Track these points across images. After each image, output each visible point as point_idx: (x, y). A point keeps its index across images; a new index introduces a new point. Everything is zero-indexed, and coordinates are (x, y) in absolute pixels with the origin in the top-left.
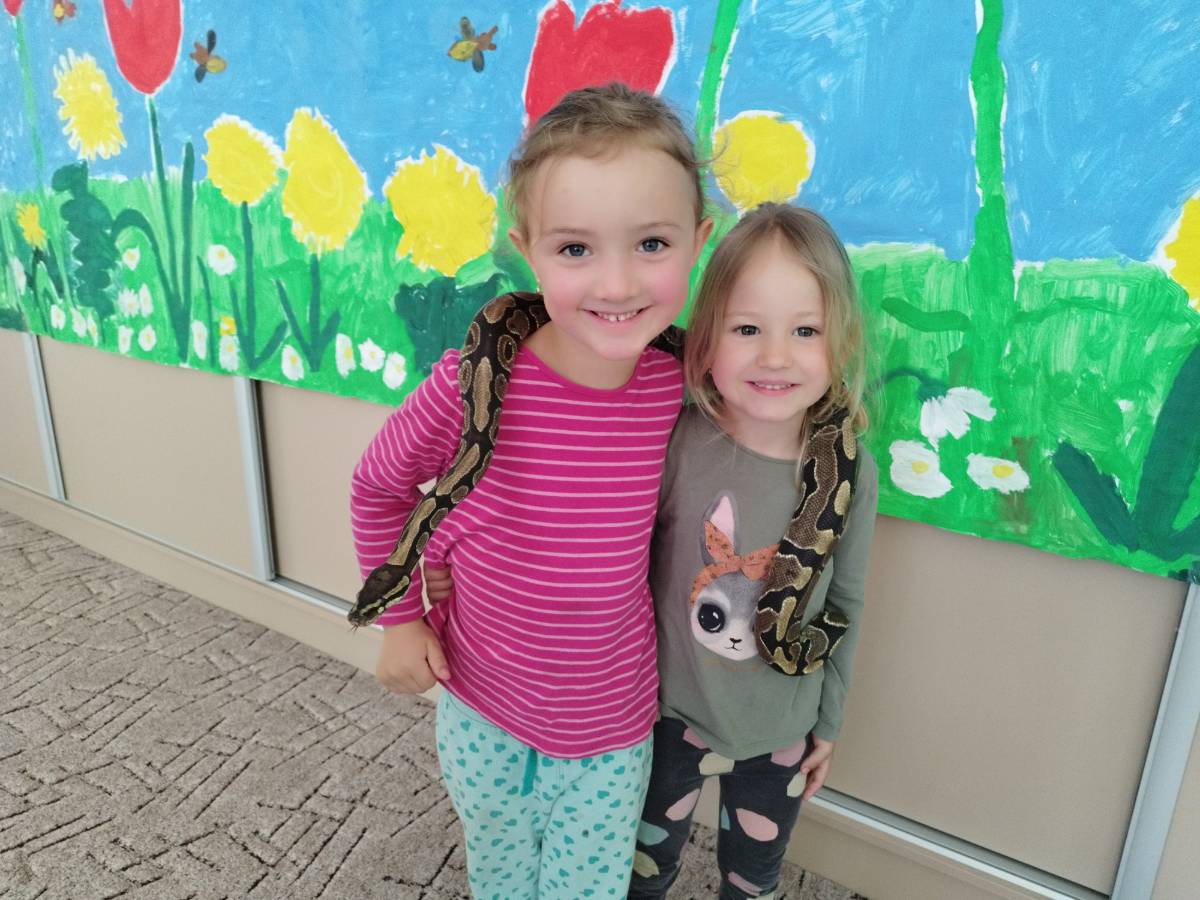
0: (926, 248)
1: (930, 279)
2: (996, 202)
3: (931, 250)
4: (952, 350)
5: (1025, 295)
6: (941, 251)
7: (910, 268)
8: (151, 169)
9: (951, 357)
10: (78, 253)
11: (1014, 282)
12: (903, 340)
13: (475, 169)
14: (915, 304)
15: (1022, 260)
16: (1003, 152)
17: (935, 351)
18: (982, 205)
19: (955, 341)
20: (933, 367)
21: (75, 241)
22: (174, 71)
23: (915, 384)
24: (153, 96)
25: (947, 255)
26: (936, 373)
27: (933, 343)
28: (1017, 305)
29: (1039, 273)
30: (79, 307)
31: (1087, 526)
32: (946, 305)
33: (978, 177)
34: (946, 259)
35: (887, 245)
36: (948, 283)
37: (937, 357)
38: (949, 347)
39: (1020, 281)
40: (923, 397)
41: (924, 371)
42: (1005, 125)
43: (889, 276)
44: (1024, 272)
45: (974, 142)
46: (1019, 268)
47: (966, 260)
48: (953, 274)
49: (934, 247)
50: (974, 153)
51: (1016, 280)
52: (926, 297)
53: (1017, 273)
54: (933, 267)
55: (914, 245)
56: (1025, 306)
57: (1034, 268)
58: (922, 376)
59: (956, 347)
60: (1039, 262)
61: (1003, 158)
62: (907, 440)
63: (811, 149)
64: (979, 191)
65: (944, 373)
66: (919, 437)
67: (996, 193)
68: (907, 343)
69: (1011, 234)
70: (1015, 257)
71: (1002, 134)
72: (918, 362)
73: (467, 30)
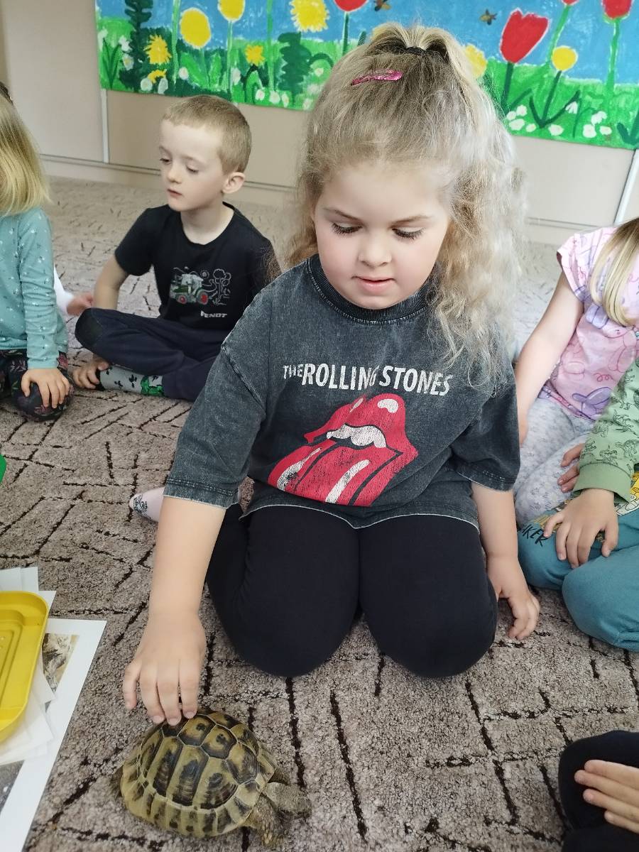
1: (598, 87)
4: (600, 103)
5: (616, 91)
6: (601, 81)
7: (594, 85)
8: (341, 39)
10: (284, 69)
13: (482, 52)
14: (594, 93)
18: (610, 72)
19: (601, 101)
21: (284, 63)
22: (364, 5)
23: (591, 111)
24: (349, 12)
26: (596, 109)
28: (614, 93)
30: (278, 91)
31: (621, 140)
32: (600, 93)
33: (610, 66)
34: (602, 83)
35: (590, 79)
36: (601, 88)
37: (597, 105)
39: (615, 88)
40: (593, 114)
42: (617, 55)
43: (589, 87)
45: (610, 58)
47: (605, 83)
50: (610, 61)
52: (596, 91)
55: (595, 80)
57: (618, 85)
58: (593, 109)
61: (615, 62)
62: (588, 124)
63: (577, 57)
64: (610, 69)
66: (591, 123)
67: (613, 70)
68: (591, 102)
69: (615, 78)
70: (615, 83)
71: (616, 57)
72: (593, 106)
73: (487, 13)
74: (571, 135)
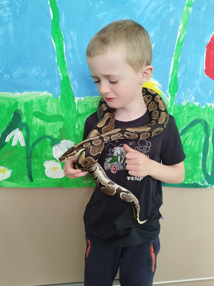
0: (45, 93)
1: (49, 104)
2: (66, 78)
3: (47, 94)
4: (60, 128)
5: (80, 108)
6: (51, 94)
7: (41, 100)
9: (59, 130)
11: (75, 104)
12: (42, 125)
14: (45, 113)
15: (77, 97)
16: (66, 61)
17: (54, 129)
18: (62, 79)
19: (59, 125)
20: (54, 134)
23: (49, 140)
25: (53, 96)
26: (55, 136)
27: (53, 126)
28: (78, 112)
29: (83, 101)
32: (55, 113)
33: (59, 70)
34: (53, 97)
35: (31, 92)
36: (55, 105)
37: (55, 131)
38: (58, 127)
39: (77, 103)
40: (52, 145)
41: (51, 136)
42: (65, 52)
43: (34, 104)
44: (78, 101)
45: (56, 58)
46: (77, 99)
47: (59, 97)
48: (56, 102)
49: (48, 93)
50: (57, 61)
51: (76, 104)
52: (48, 110)
53: (76, 101)
54: (49, 100)
55: (41, 93)
56: (80, 112)
57: (81, 99)
58: (51, 137)
59: (60, 127)
60: (82, 97)
61: (66, 63)
62: (49, 160)
64: (60, 74)
65: (58, 136)
66: (53, 159)
67: (65, 75)
68: (44, 127)
69: (72, 89)
70: (75, 96)
71: (65, 55)
72: (49, 133)
74: (27, 178)
